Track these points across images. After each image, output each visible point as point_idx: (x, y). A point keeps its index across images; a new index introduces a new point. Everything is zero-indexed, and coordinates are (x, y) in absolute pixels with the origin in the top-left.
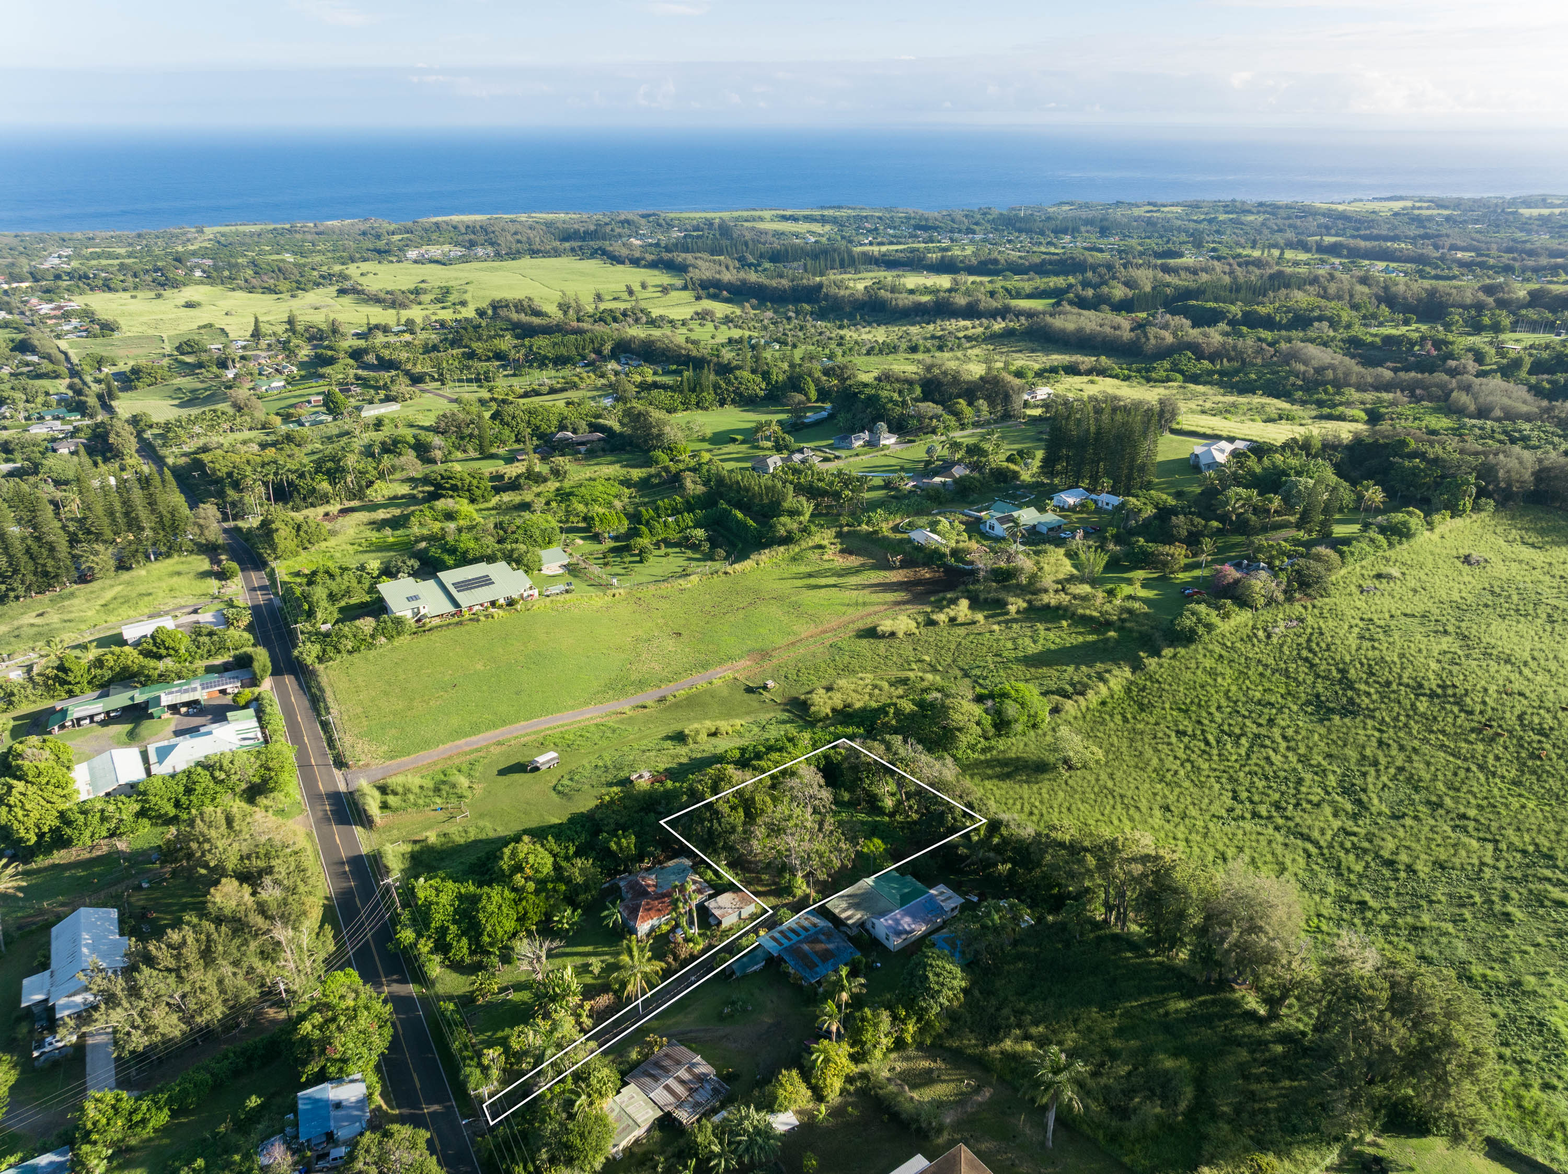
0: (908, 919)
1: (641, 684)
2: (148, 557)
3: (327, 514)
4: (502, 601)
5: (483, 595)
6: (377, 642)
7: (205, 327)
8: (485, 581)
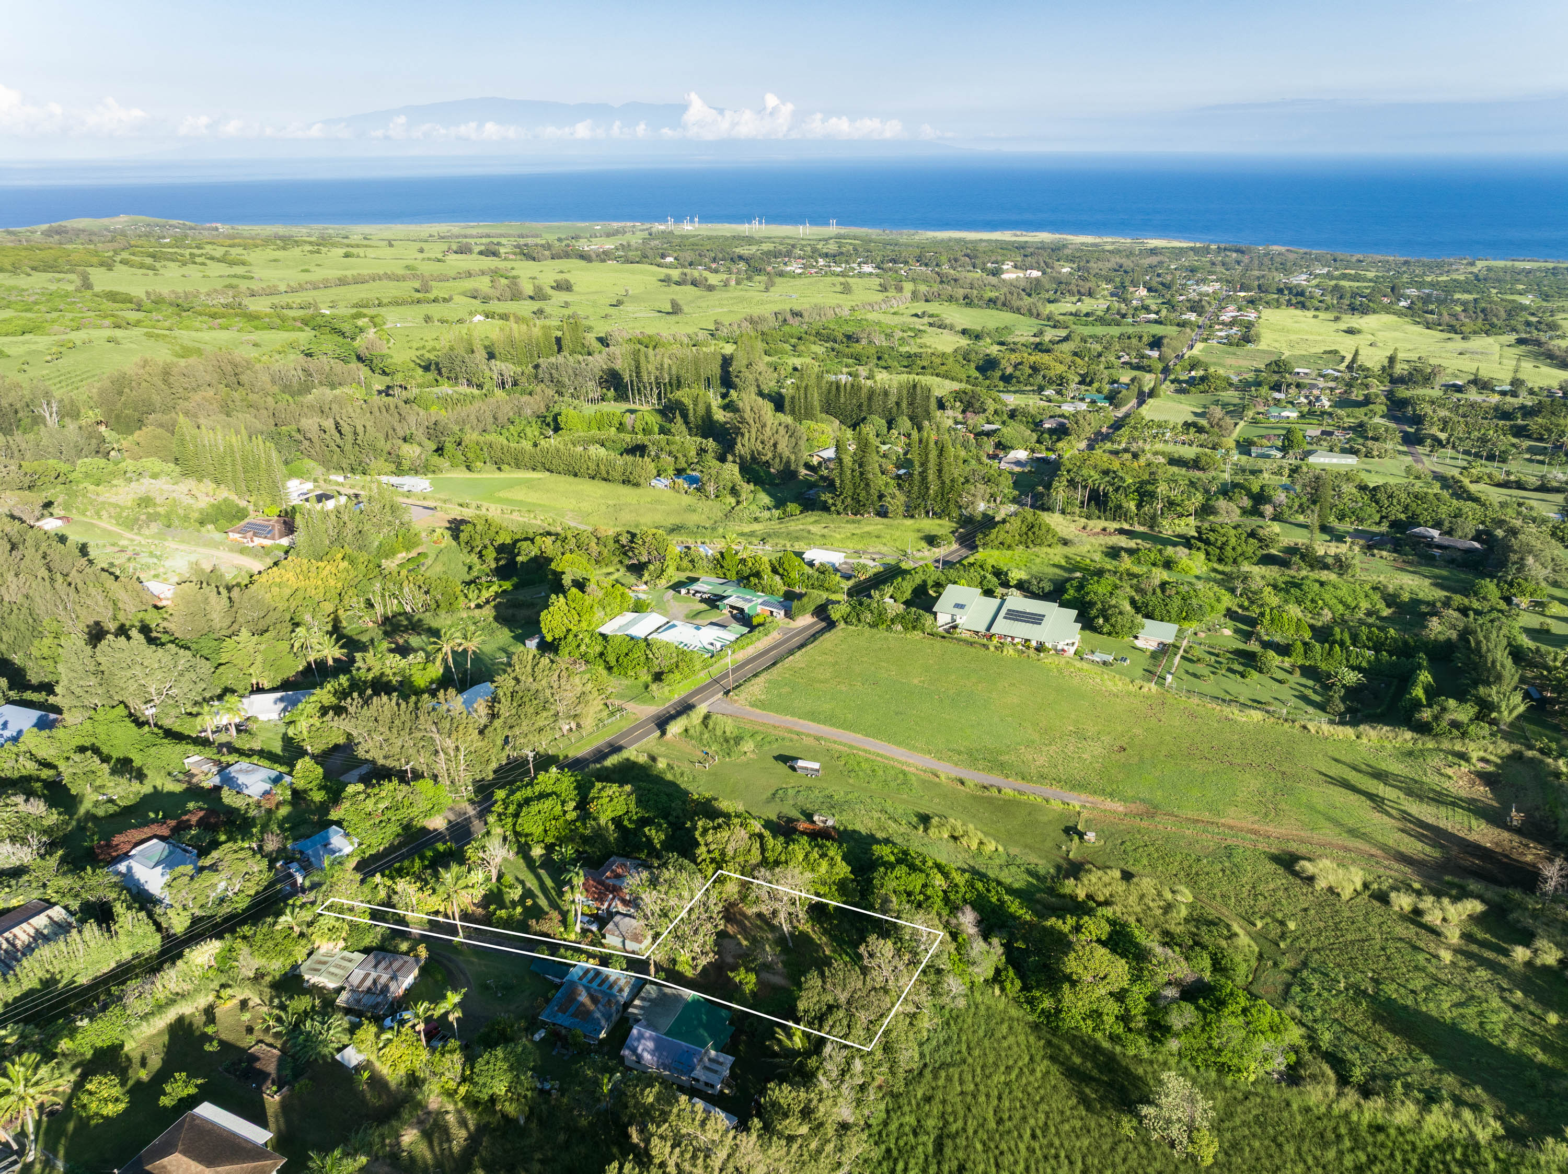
0: (650, 1045)
1: (1002, 767)
2: (927, 513)
3: (1104, 529)
4: (1034, 644)
5: (1021, 630)
6: (894, 627)
7: (1330, 352)
8: (1036, 619)
